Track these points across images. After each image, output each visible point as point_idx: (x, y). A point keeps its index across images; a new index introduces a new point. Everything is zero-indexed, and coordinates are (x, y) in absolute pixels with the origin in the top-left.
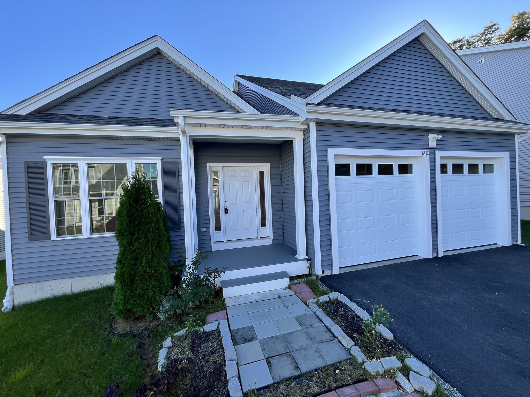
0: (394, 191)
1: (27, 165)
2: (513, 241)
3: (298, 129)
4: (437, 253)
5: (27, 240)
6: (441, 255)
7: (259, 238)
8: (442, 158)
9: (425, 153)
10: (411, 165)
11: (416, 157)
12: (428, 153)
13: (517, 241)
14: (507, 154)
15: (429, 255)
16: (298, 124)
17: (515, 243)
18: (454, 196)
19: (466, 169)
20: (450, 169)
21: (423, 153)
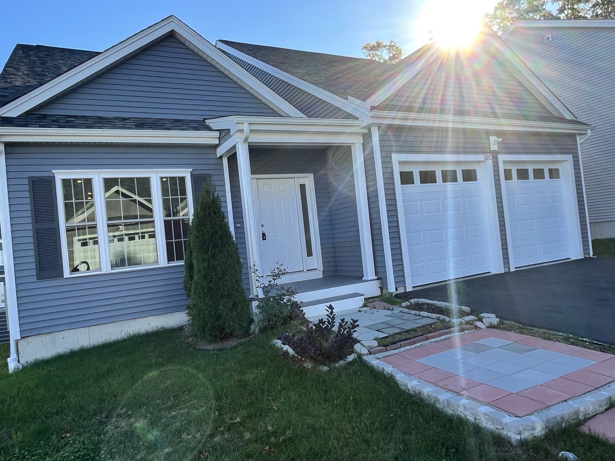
0: (460, 200)
1: (32, 182)
2: (584, 254)
3: (357, 134)
4: (509, 268)
5: (34, 279)
6: (512, 269)
7: (305, 270)
8: (505, 162)
9: (488, 157)
10: (475, 170)
11: (479, 162)
12: (491, 157)
13: (589, 254)
14: (570, 157)
15: (501, 270)
16: (359, 128)
17: (587, 256)
18: (521, 205)
19: (531, 174)
20: (514, 174)
21: (486, 157)
